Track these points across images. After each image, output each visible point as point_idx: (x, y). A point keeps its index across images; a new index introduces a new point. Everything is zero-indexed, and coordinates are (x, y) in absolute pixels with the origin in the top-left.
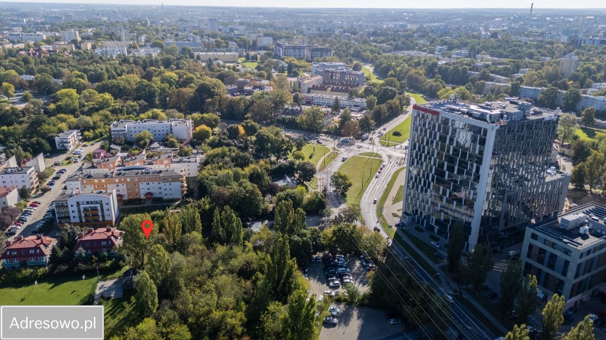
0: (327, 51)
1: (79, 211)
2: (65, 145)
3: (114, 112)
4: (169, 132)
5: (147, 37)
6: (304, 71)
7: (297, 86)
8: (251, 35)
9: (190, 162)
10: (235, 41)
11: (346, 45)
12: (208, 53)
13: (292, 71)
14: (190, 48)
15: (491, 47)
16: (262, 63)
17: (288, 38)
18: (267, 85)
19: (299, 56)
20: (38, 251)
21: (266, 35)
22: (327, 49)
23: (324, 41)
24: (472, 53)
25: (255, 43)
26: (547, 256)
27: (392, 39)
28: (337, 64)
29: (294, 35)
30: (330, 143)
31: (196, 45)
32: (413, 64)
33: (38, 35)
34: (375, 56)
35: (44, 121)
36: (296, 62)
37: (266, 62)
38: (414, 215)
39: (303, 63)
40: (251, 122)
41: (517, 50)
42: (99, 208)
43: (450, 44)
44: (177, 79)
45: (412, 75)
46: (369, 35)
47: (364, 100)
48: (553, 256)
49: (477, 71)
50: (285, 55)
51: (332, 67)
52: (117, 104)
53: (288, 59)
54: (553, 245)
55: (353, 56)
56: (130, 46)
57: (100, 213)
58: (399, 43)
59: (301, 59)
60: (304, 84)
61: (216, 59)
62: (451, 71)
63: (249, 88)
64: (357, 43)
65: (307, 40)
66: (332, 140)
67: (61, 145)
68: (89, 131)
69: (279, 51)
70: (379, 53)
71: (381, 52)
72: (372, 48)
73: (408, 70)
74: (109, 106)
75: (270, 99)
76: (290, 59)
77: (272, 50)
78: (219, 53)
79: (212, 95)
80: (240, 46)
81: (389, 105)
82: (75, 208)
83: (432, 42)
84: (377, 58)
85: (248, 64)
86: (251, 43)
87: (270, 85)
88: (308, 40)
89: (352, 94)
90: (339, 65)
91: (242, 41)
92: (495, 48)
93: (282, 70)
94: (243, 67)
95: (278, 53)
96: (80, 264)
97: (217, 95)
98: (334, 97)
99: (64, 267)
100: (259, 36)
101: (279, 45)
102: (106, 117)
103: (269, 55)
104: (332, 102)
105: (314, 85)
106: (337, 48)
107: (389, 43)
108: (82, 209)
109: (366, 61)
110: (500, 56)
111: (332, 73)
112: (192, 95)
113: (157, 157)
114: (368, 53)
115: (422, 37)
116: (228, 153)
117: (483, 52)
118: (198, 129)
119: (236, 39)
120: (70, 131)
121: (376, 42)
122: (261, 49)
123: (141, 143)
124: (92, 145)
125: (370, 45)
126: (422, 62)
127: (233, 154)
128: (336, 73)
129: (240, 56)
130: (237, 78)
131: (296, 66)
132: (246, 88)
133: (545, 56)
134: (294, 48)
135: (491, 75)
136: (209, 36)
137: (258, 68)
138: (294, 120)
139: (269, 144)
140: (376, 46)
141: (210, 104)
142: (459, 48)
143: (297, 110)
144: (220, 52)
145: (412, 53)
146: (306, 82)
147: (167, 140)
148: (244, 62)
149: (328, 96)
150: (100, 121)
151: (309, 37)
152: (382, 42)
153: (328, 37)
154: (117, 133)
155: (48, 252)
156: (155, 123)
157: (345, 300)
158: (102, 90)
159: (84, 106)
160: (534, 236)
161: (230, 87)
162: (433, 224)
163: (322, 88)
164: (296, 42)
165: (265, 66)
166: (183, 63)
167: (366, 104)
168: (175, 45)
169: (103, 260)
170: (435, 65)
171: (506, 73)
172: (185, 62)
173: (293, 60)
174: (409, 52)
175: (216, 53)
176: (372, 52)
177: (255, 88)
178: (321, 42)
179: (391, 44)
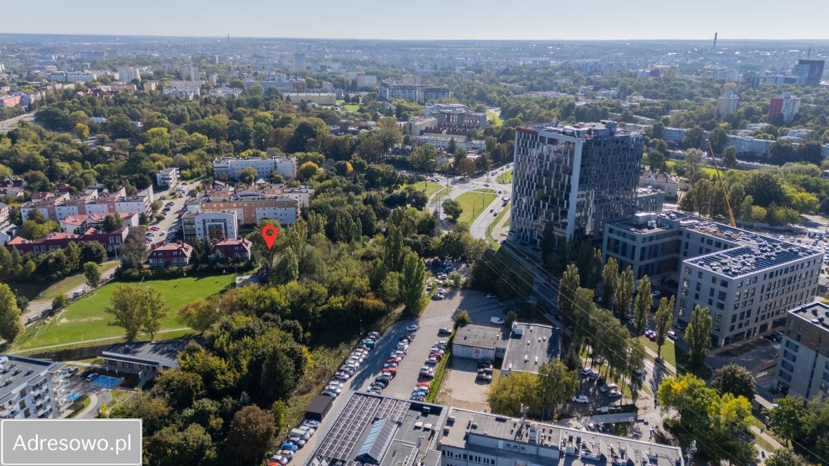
0: (445, 91)
1: (205, 229)
2: (167, 181)
3: (209, 151)
4: (273, 169)
5: (219, 76)
6: (416, 115)
7: (408, 128)
8: (350, 73)
9: (301, 192)
10: (330, 81)
11: (468, 85)
12: (300, 94)
13: (401, 113)
14: (278, 88)
15: (646, 87)
16: (365, 105)
17: (396, 77)
18: (374, 126)
19: (409, 98)
20: (180, 253)
21: (368, 74)
22: (444, 89)
23: (441, 81)
24: (622, 94)
25: (354, 83)
26: (620, 245)
27: (526, 78)
28: (455, 105)
29: (404, 73)
30: (444, 181)
31: (283, 85)
32: (548, 106)
33: (87, 74)
34: (503, 98)
35: (143, 158)
36: (405, 104)
37: (370, 104)
38: (520, 232)
39: (414, 105)
40: (359, 160)
41: (676, 89)
42: (223, 226)
43: (597, 83)
44: (273, 120)
45: (543, 117)
46: (499, 73)
47: (483, 142)
48: (625, 245)
49: (620, 112)
50: (392, 96)
51: (450, 108)
52: (212, 144)
53: (396, 100)
54: (624, 235)
55: (477, 98)
56: (203, 87)
57: (223, 232)
58: (535, 82)
59: (412, 101)
60: (416, 127)
61: (309, 101)
62: (590, 112)
63: (353, 129)
64: (482, 83)
65: (419, 79)
66: (445, 178)
67: (162, 181)
68: (186, 170)
69: (385, 92)
70: (508, 95)
71: (511, 93)
72: (499, 88)
73: (539, 112)
74: (203, 146)
75: (379, 138)
76: (399, 100)
77: (377, 91)
78: (313, 94)
79: (314, 135)
80: (335, 86)
81: (509, 145)
82: (201, 226)
83: (576, 82)
84: (504, 100)
85: (347, 107)
86: (350, 84)
87: (377, 126)
88: (421, 79)
89: (470, 136)
90: (459, 107)
91: (337, 80)
92: (650, 88)
93: (389, 113)
94: (343, 109)
95: (383, 95)
96: (218, 264)
97: (319, 134)
98: (449, 139)
99: (205, 266)
100: (359, 75)
101: (386, 85)
102: (202, 156)
103: (374, 97)
104: (447, 145)
105: (427, 128)
106: (457, 90)
107: (522, 82)
108: (207, 227)
109: (491, 104)
110: (655, 96)
111: (449, 114)
112: (292, 134)
113: (269, 188)
114: (495, 95)
115: (564, 75)
116: (340, 184)
117: (635, 92)
118: (304, 165)
119: (330, 78)
120: (169, 169)
121: (506, 82)
122: (362, 89)
123: (247, 178)
124: (192, 183)
125: (498, 85)
126: (558, 103)
127: (345, 185)
128: (453, 114)
129: (338, 98)
130: (339, 119)
131: (407, 109)
132: (350, 128)
133: (709, 97)
134: (404, 88)
135: (634, 116)
136: (296, 75)
137: (361, 110)
138: (405, 159)
139: (380, 178)
140: (505, 87)
141: (312, 143)
142: (607, 87)
143: (408, 149)
144: (313, 92)
145: (549, 94)
146: (418, 123)
147: (272, 176)
148: (343, 104)
149: (443, 139)
150: (197, 160)
151: (423, 77)
152: (514, 81)
153: (446, 76)
154: (219, 169)
155: (188, 254)
156: (258, 160)
157: (450, 286)
158: (191, 130)
159: (175, 146)
160: (611, 231)
161: (332, 128)
162: (536, 238)
163: (437, 130)
164: (406, 82)
165: (370, 109)
166: (273, 104)
167: (485, 146)
168: (259, 85)
169: (238, 261)
170: (572, 106)
171: (652, 114)
172: (276, 104)
173: (402, 102)
174: (545, 93)
175: (309, 94)
176: (499, 93)
177: (361, 128)
178: (437, 82)
179: (524, 84)
